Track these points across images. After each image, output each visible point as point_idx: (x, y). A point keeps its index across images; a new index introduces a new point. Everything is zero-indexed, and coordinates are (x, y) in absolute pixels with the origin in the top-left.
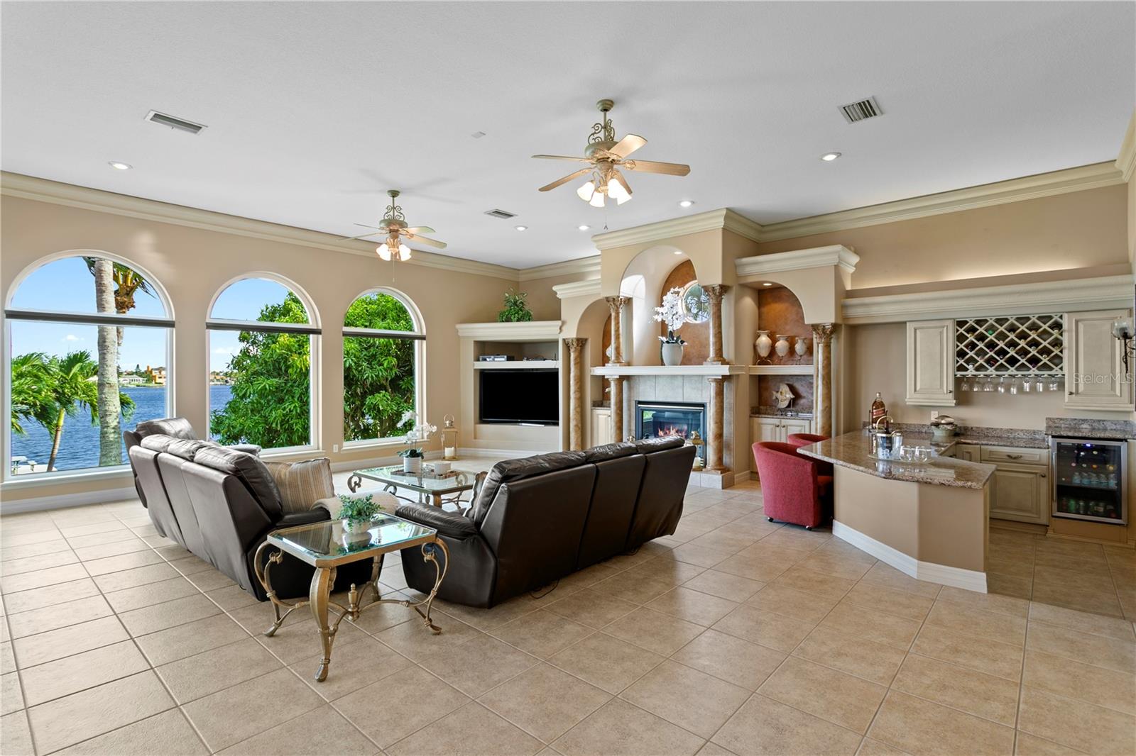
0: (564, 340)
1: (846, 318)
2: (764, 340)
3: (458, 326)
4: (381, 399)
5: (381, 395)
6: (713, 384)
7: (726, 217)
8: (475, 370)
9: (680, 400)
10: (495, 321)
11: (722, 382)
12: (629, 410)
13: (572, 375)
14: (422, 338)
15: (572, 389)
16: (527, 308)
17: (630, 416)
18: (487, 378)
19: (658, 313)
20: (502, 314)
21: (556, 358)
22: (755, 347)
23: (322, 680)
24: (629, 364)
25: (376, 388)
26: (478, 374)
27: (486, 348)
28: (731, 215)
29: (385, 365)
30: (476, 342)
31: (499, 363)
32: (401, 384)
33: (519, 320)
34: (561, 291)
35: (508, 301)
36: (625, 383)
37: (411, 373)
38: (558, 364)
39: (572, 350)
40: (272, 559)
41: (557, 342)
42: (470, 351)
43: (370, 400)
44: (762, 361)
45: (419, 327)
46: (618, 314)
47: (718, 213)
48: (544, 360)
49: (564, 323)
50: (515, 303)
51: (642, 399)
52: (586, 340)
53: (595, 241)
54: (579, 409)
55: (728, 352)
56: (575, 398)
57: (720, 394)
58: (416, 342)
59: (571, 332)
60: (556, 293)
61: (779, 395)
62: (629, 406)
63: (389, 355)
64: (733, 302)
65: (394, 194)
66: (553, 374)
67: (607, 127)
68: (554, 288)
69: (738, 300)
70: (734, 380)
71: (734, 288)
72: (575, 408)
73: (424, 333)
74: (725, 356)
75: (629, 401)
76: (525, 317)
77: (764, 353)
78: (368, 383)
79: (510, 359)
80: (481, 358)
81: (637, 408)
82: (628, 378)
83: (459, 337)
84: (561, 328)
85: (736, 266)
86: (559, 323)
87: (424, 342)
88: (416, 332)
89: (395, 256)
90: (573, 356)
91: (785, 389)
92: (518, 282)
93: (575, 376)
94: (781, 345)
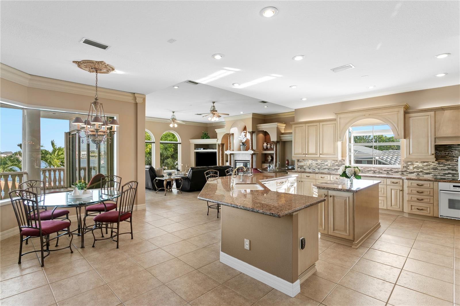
0: (218, 144)
1: (281, 140)
2: (265, 144)
3: (190, 140)
4: (169, 161)
5: (169, 160)
6: (251, 156)
7: (253, 115)
8: (195, 152)
9: (244, 160)
10: (200, 139)
11: (252, 155)
12: (233, 162)
13: (220, 153)
14: (180, 143)
15: (220, 157)
16: (208, 135)
17: (233, 164)
18: (198, 155)
19: (240, 137)
20: (202, 137)
21: (216, 149)
22: (263, 146)
23: (165, 195)
24: (233, 151)
25: (167, 158)
26: (195, 153)
27: (197, 146)
28: (254, 114)
29: (170, 151)
30: (195, 144)
31: (202, 150)
32: (174, 156)
33: (206, 139)
34: (217, 131)
35: (204, 133)
36: (232, 155)
37: (177, 153)
38: (216, 151)
39: (220, 147)
40: (157, 181)
41: (216, 144)
42: (193, 147)
43: (166, 161)
44: (265, 150)
45: (179, 140)
46: (230, 138)
47: (251, 114)
48: (213, 149)
49: (218, 139)
50: (205, 134)
51: (236, 160)
52: (224, 144)
53: (224, 119)
54: (222, 163)
55: (254, 148)
56: (221, 160)
57: (252, 158)
58: (179, 144)
59: (220, 142)
60: (216, 131)
61: (268, 158)
62: (233, 161)
63: (171, 147)
64: (256, 135)
65: (173, 112)
66: (215, 153)
67: (214, 106)
68: (215, 130)
69: (257, 135)
70: (256, 154)
71: (256, 132)
72: (221, 162)
73: (181, 142)
74: (254, 149)
75: (233, 160)
76: (208, 138)
77: (265, 148)
78: (165, 156)
79: (204, 149)
80: (196, 149)
81: (235, 162)
82: (233, 154)
83: (190, 143)
84: (217, 141)
85: (256, 127)
86: (217, 139)
87: (181, 145)
88: (179, 142)
89: (173, 126)
90: (220, 148)
91: (270, 157)
92: (207, 127)
93: (221, 154)
94: (269, 146)
